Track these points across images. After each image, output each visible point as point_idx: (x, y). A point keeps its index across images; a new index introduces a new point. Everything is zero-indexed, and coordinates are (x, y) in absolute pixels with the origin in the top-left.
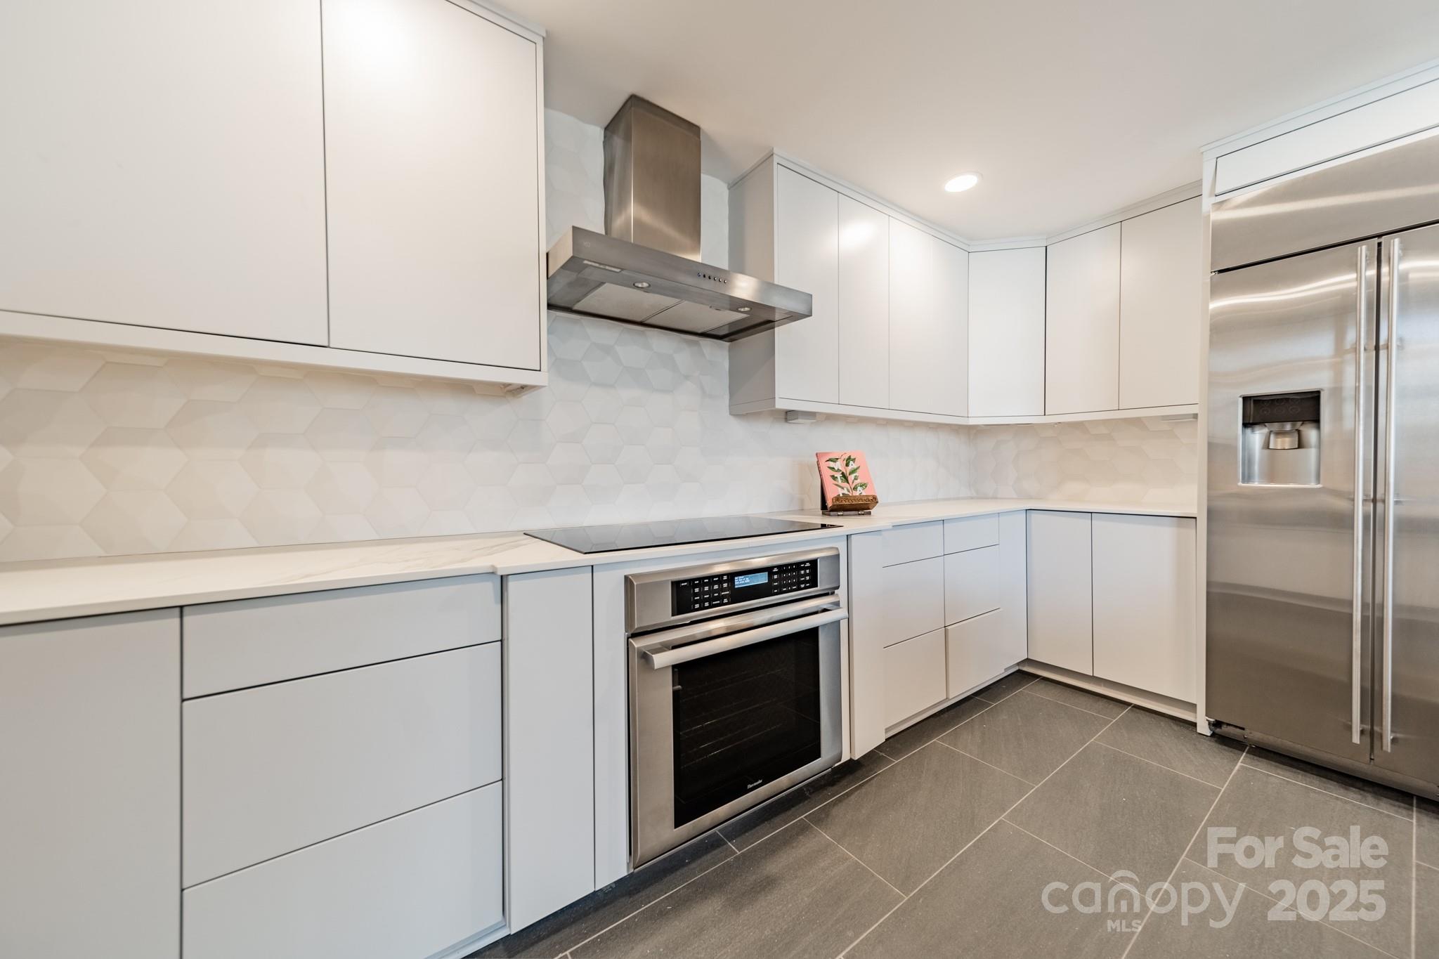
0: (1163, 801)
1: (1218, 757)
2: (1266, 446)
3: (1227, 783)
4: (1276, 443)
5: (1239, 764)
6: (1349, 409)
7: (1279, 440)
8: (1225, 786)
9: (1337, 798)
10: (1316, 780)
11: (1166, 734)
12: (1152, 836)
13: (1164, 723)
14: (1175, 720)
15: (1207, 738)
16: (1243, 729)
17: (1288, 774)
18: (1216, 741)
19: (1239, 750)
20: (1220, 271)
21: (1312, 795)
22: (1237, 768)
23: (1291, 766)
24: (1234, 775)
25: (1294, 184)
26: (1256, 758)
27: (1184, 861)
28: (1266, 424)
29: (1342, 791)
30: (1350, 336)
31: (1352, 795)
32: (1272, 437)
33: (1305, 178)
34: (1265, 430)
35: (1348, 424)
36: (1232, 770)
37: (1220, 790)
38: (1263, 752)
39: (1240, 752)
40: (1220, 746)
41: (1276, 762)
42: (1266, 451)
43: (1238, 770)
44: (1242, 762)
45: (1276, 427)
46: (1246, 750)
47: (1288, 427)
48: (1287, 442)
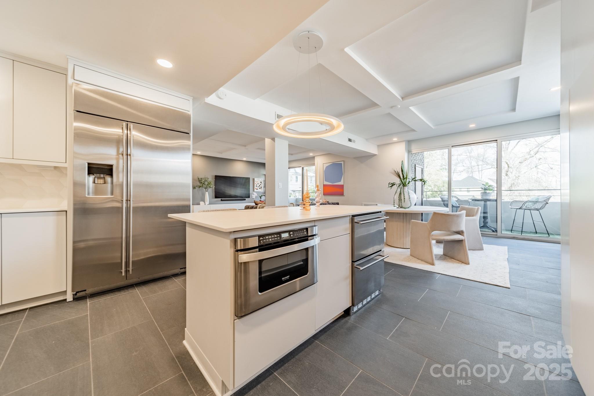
0: (71, 331)
1: (80, 305)
2: (94, 182)
3: (88, 311)
4: (98, 181)
5: (88, 303)
6: (121, 175)
7: (99, 180)
8: (89, 312)
9: (120, 295)
10: (112, 294)
11: (54, 310)
12: (75, 344)
13: (50, 307)
14: (54, 303)
15: (72, 302)
16: (85, 290)
17: (104, 297)
18: (76, 301)
19: (85, 299)
20: (77, 111)
21: (113, 298)
22: (88, 305)
23: (104, 294)
24: (89, 307)
25: (104, 92)
26: (92, 298)
27: (91, 342)
28: (94, 174)
29: (119, 293)
30: (121, 150)
31: (122, 292)
32: (96, 179)
33: (107, 92)
34: (93, 176)
35: (121, 180)
36: (87, 306)
37: (87, 315)
38: (93, 295)
39: (86, 299)
40: (78, 302)
41: (99, 296)
42: (94, 184)
43: (90, 305)
44: (89, 302)
45: (98, 175)
46: (88, 297)
47: (102, 176)
48: (101, 181)
